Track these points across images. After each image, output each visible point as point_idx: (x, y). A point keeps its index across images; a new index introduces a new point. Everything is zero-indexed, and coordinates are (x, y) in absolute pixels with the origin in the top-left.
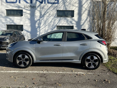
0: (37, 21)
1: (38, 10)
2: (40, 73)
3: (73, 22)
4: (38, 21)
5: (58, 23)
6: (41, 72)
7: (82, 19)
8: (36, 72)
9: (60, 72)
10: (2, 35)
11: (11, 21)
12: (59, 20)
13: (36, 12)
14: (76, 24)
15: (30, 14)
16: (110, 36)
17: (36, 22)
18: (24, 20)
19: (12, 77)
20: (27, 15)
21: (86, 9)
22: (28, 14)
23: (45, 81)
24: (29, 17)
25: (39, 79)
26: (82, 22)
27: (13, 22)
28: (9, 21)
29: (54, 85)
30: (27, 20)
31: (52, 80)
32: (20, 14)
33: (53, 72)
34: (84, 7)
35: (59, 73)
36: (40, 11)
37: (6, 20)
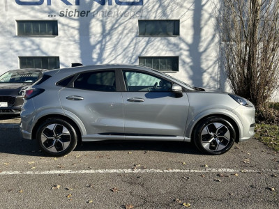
0: (96, 45)
1: (98, 20)
2: (124, 174)
3: (183, 46)
4: (98, 46)
5: (144, 48)
6: (126, 171)
7: (203, 39)
8: (115, 171)
9: (174, 170)
10: (12, 81)
11: (34, 47)
12: (147, 43)
13: (92, 25)
14: (188, 50)
15: (78, 29)
16: (268, 79)
17: (94, 47)
18: (66, 43)
19: (58, 187)
20: (72, 30)
21: (210, 14)
22: (73, 28)
23: (145, 194)
24: (77, 37)
25: (129, 190)
26: (203, 45)
27: (39, 49)
28: (30, 47)
29: (171, 205)
30: (72, 43)
31: (163, 192)
32: (51, 32)
33: (155, 171)
34: (206, 11)
35: (174, 173)
36: (102, 21)
37: (22, 44)
